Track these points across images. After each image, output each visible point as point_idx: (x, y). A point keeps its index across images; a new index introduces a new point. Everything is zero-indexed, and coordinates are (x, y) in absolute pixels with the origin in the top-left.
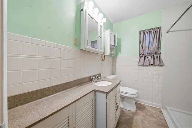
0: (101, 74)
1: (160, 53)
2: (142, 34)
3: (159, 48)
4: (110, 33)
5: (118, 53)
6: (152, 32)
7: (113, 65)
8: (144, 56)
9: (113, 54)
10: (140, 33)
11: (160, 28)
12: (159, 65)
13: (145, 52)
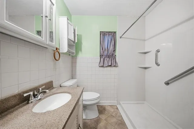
0: (52, 81)
1: (115, 55)
2: (102, 35)
3: (115, 51)
4: (68, 23)
5: (78, 52)
6: (110, 35)
7: (72, 67)
8: (103, 57)
9: (73, 53)
10: (101, 34)
11: (115, 33)
12: (115, 66)
13: (104, 53)
